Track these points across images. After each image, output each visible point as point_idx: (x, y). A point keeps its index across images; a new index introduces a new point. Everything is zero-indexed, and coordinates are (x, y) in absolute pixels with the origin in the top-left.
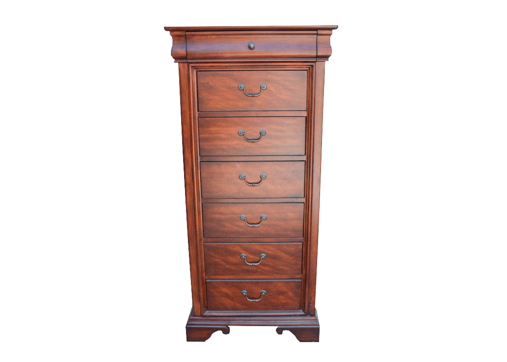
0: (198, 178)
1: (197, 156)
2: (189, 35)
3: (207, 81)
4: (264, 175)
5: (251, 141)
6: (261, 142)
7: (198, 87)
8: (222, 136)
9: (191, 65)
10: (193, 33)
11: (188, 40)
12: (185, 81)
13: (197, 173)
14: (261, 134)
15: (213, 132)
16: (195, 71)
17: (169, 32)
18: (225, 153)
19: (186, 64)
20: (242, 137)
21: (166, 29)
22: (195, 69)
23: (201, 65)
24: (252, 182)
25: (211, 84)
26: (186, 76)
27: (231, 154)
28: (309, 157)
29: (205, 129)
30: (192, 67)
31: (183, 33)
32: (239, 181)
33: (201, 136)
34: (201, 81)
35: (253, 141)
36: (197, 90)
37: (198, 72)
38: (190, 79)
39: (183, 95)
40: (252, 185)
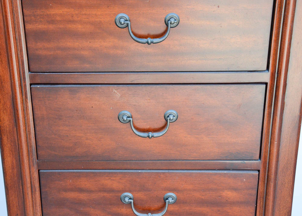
0: (28, 119)
1: (24, 73)
4: (174, 112)
5: (145, 40)
6: (167, 42)
8: (79, 27)
13: (25, 109)
14: (167, 25)
15: (58, 18)
18: (87, 66)
20: (125, 30)
24: (147, 127)
27: (100, 67)
28: (276, 76)
29: (39, 12)
32: (119, 125)
33: (29, 27)
35: (150, 40)
40: (145, 135)
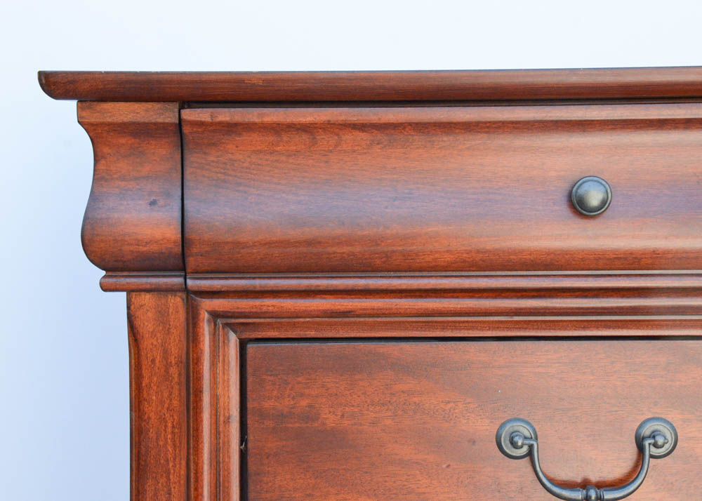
2: (201, 124)
3: (304, 403)
7: (250, 437)
9: (207, 304)
10: (225, 115)
11: (192, 158)
12: (165, 400)
16: (233, 339)
17: (70, 107)
19: (176, 303)
21: (54, 84)
22: (233, 327)
23: (269, 303)
25: (330, 419)
26: (174, 371)
30: (215, 315)
31: (163, 114)
34: (267, 401)
36: (243, 455)
37: (251, 348)
38: (198, 392)
39: (149, 486)
